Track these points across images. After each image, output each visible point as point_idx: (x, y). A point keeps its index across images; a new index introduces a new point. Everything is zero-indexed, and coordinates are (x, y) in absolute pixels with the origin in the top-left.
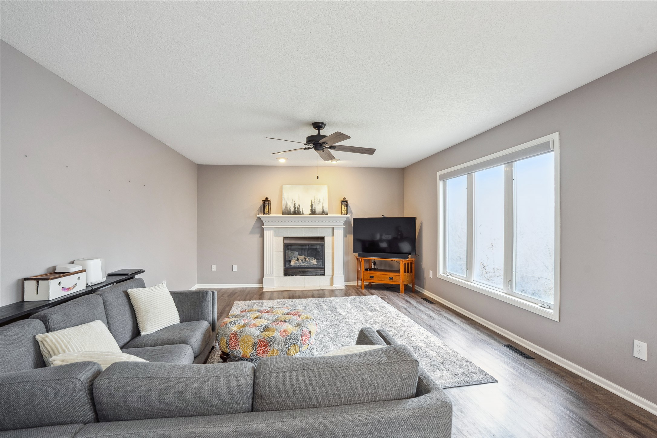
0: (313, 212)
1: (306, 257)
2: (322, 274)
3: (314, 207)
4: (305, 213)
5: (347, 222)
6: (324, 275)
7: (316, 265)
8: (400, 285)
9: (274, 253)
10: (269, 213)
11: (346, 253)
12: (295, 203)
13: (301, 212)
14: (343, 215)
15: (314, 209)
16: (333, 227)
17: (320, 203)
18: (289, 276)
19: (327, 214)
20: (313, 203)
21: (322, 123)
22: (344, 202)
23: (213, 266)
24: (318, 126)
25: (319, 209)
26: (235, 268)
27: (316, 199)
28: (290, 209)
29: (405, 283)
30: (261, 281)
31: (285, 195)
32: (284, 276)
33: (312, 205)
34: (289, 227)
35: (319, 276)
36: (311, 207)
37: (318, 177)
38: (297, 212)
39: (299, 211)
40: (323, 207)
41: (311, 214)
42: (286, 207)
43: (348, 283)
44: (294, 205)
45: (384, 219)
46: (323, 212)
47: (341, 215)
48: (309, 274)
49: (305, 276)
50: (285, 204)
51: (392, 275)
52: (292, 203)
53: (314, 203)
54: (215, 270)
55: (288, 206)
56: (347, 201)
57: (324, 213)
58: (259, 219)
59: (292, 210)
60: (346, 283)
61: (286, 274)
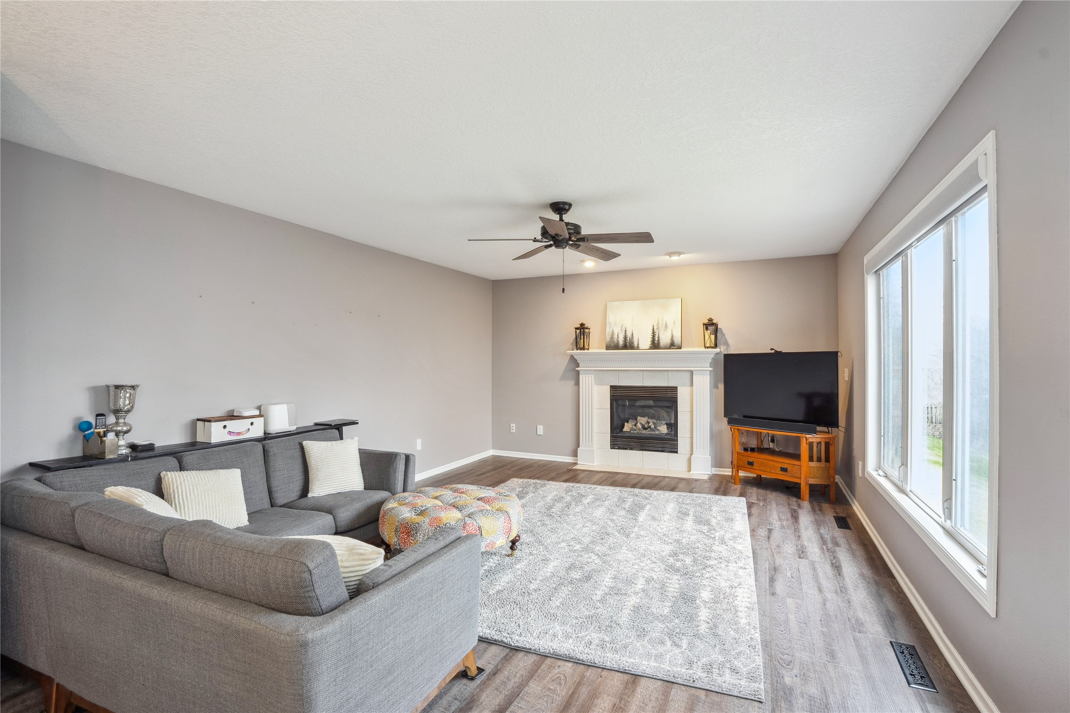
0: (655, 345)
1: (649, 420)
2: (673, 450)
3: (657, 336)
4: (641, 346)
5: (714, 363)
6: (677, 452)
7: (666, 433)
8: (800, 484)
9: (595, 411)
10: (583, 349)
11: (714, 418)
12: (626, 331)
13: (636, 345)
14: (706, 350)
15: (656, 340)
16: (691, 370)
17: (668, 330)
18: (619, 448)
19: (680, 348)
20: (655, 330)
21: (564, 203)
22: (711, 325)
23: (512, 425)
24: (560, 208)
25: (665, 339)
26: (541, 430)
27: (660, 322)
28: (618, 341)
29: (812, 481)
30: (575, 454)
31: (611, 318)
32: (611, 448)
33: (654, 332)
34: (618, 370)
35: (667, 453)
36: (651, 337)
37: (563, 289)
38: (628, 345)
39: (633, 343)
40: (672, 336)
41: (651, 348)
42: (612, 337)
43: (720, 471)
44: (624, 334)
45: (777, 357)
46: (672, 345)
47: (703, 349)
48: (651, 449)
49: (644, 452)
50: (611, 333)
51: (786, 462)
52: (622, 330)
53: (658, 329)
54: (514, 431)
55: (616, 336)
56: (715, 325)
57: (674, 346)
58: (572, 357)
59: (621, 343)
60: (716, 471)
61: (613, 446)
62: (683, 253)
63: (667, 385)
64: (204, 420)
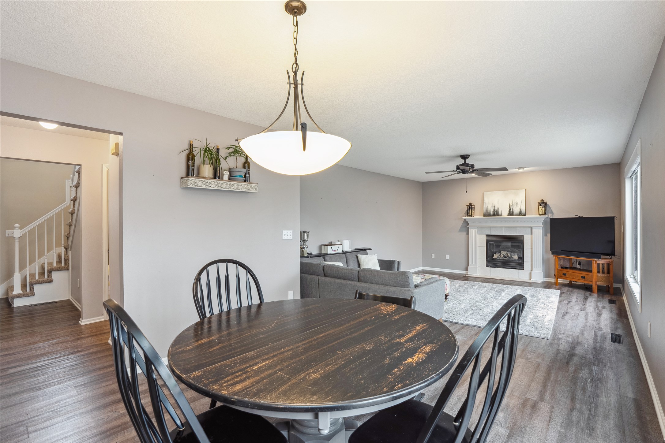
0: (511, 214)
1: (508, 253)
2: (521, 268)
3: (512, 209)
4: (503, 214)
5: (545, 223)
6: (523, 269)
7: (517, 260)
8: (592, 286)
9: (478, 248)
10: (471, 216)
11: (545, 252)
12: (494, 207)
13: (500, 214)
14: (540, 216)
15: (512, 211)
16: (531, 227)
17: (518, 206)
18: (491, 267)
19: (525, 215)
20: (511, 206)
21: (467, 155)
22: (543, 203)
23: (432, 254)
24: (464, 157)
25: (516, 210)
26: (448, 257)
27: (514, 202)
28: (490, 212)
29: (599, 283)
30: (467, 269)
31: (486, 200)
32: (486, 267)
33: (510, 207)
34: (490, 227)
35: (518, 270)
36: (509, 209)
37: (466, 192)
38: (496, 214)
39: (498, 213)
40: (520, 209)
41: (508, 215)
42: (487, 210)
43: (549, 280)
44: (493, 208)
45: (580, 219)
46: (520, 214)
47: (538, 216)
48: (509, 267)
49: (505, 269)
50: (486, 208)
51: (584, 274)
52: (492, 206)
53: (512, 205)
54: (434, 258)
55: (489, 210)
56: (546, 204)
57: (522, 214)
58: (465, 220)
59: (492, 213)
60: (546, 279)
61: (488, 266)
62: (526, 168)
63: (518, 235)
64: (325, 245)
